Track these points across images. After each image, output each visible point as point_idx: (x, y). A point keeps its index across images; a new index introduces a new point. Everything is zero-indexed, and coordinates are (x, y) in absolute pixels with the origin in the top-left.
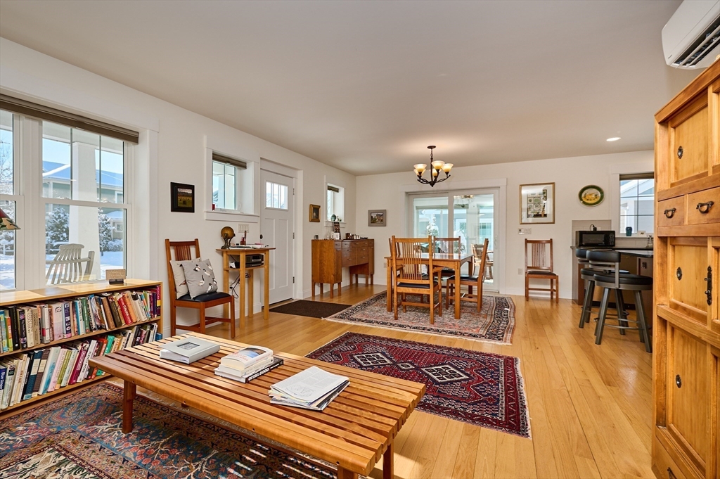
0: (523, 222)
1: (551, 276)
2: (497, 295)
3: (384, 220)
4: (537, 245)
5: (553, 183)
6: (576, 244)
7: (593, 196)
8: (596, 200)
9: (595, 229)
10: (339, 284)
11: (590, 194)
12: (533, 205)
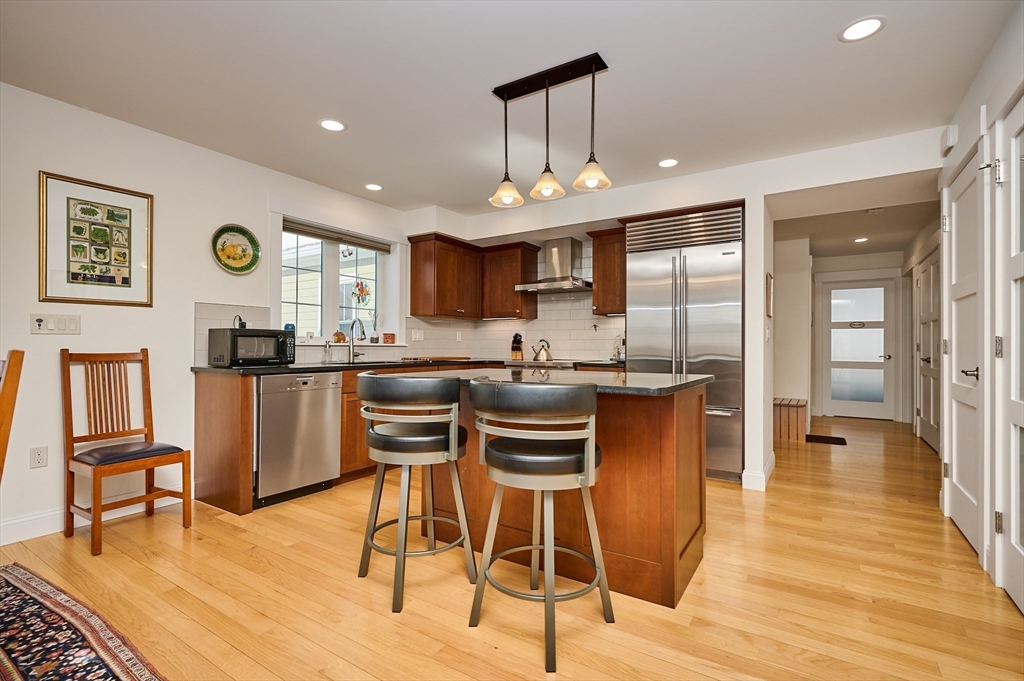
0: (52, 294)
1: (168, 454)
4: (101, 367)
5: (149, 197)
6: (215, 360)
7: (239, 251)
8: (245, 262)
9: (243, 325)
11: (234, 246)
12: (86, 245)
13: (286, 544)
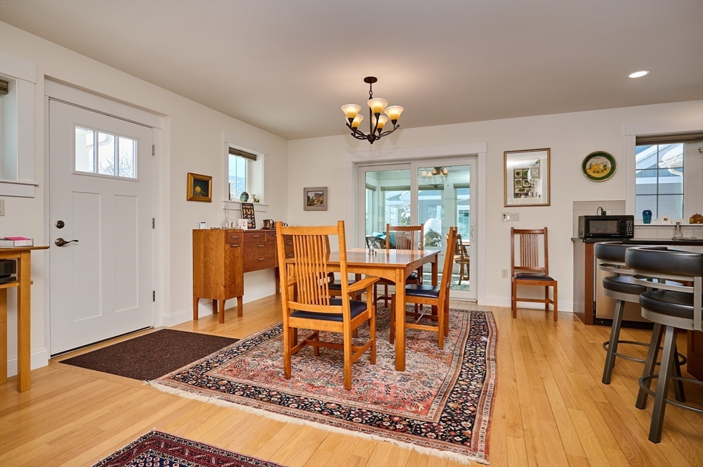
0: (509, 204)
1: (546, 280)
2: (474, 309)
3: (324, 202)
4: (526, 236)
5: (548, 149)
6: (580, 234)
7: (602, 167)
8: (606, 173)
9: (604, 213)
10: (240, 298)
11: (597, 165)
12: (521, 180)
13: (590, 342)
